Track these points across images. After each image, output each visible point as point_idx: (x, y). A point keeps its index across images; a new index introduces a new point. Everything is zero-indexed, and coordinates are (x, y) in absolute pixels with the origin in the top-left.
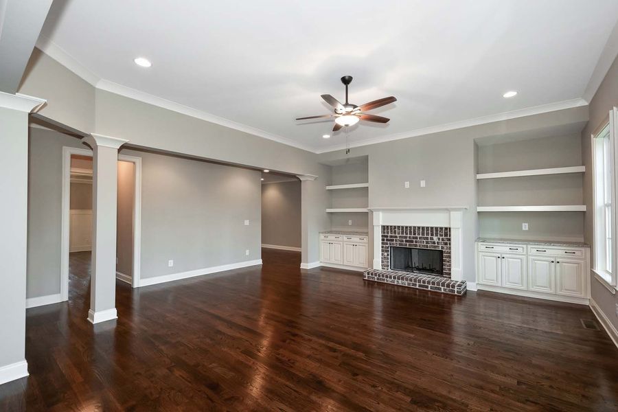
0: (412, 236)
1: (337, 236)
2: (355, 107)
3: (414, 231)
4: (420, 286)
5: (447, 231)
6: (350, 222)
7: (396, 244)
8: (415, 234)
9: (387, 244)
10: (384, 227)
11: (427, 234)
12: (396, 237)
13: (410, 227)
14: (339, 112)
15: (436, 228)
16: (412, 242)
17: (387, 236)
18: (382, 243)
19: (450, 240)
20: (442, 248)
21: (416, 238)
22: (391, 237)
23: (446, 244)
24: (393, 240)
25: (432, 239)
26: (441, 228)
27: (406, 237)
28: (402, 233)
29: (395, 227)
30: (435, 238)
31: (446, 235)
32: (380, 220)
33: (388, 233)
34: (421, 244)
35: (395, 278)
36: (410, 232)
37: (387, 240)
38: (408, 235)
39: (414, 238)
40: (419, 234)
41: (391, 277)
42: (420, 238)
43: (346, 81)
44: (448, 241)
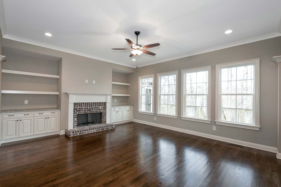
0: (91, 107)
1: (26, 113)
2: (141, 46)
3: (92, 105)
4: (101, 130)
5: (105, 104)
6: (26, 102)
7: (82, 112)
8: (92, 106)
9: (76, 113)
10: (75, 104)
11: (97, 106)
12: (82, 109)
13: (90, 103)
14: (133, 48)
15: (101, 103)
16: (91, 110)
17: (77, 109)
18: (74, 113)
19: (106, 107)
20: (103, 111)
21: (92, 108)
22: (79, 109)
23: (104, 109)
24: (80, 111)
25: (99, 108)
26: (103, 103)
27: (87, 108)
28: (86, 106)
29: (82, 103)
30: (100, 107)
31: (104, 106)
32: (73, 99)
33: (77, 107)
34: (94, 111)
35: (83, 131)
36: (90, 105)
37: (77, 111)
38: (89, 107)
39: (91, 108)
40: (94, 106)
41: (87, 130)
42: (94, 108)
43: (137, 33)
44: (105, 108)
